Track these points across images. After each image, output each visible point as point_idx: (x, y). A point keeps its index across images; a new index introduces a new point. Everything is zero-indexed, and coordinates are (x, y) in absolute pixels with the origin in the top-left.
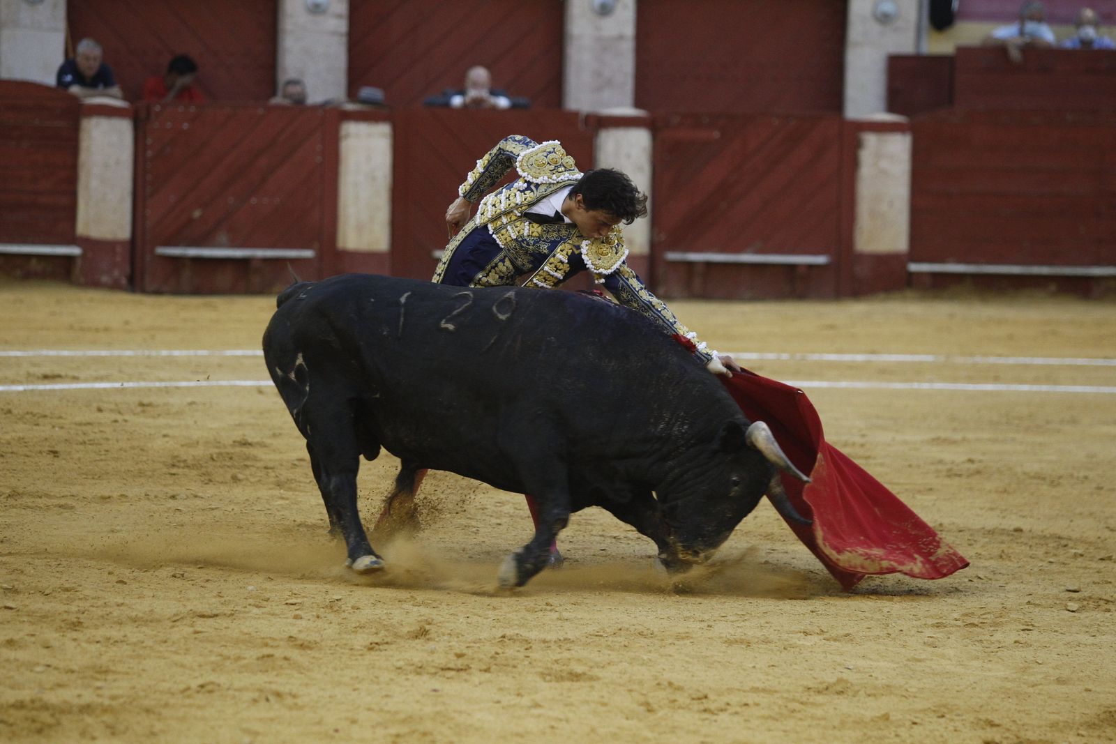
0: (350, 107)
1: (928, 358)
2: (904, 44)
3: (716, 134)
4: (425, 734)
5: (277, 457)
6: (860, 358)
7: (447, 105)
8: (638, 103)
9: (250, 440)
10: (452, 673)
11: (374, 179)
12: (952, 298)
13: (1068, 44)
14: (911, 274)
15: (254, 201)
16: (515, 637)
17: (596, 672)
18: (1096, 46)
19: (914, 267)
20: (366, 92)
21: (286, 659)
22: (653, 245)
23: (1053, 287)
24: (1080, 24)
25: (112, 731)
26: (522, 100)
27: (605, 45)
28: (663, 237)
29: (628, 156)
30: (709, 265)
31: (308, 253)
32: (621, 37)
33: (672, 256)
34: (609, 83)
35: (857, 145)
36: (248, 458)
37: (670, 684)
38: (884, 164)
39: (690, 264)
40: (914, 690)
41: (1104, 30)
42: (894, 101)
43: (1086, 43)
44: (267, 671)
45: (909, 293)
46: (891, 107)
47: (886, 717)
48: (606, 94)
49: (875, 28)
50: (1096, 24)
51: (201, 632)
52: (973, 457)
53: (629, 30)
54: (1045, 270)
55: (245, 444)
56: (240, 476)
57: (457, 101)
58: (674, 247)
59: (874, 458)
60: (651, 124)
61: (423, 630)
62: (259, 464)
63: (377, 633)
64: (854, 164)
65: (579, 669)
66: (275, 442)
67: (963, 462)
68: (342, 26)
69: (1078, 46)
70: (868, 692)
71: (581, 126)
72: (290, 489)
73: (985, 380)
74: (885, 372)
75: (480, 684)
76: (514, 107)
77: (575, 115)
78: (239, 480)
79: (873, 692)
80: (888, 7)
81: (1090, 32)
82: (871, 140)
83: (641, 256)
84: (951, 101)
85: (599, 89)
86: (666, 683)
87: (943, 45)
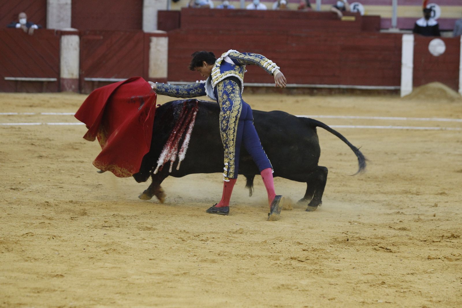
2: (163, 6)
3: (102, 37)
4: (114, 250)
7: (14, 27)
8: (72, 26)
10: (107, 228)
13: (219, 7)
16: (118, 215)
17: (154, 227)
18: (229, 8)
21: (49, 223)
22: (80, 75)
25: (8, 250)
27: (61, 7)
28: (83, 72)
29: (72, 45)
30: (100, 82)
32: (66, 4)
33: (87, 79)
34: (62, 19)
35: (150, 41)
37: (184, 231)
38: (159, 48)
39: (93, 82)
40: (265, 232)
42: (160, 26)
43: (225, 7)
44: (43, 228)
46: (159, 28)
47: (265, 242)
48: (62, 23)
49: (153, 1)
51: (10, 214)
53: (69, 1)
57: (18, 26)
58: (87, 76)
60: (79, 34)
61: (84, 212)
63: (69, 214)
64: (149, 48)
65: (149, 226)
69: (222, 7)
70: (251, 233)
72: (3, 162)
77: (53, 30)
79: (252, 233)
81: (227, 3)
82: (154, 40)
83: (76, 79)
84: (179, 26)
85: (59, 22)
86: (183, 231)
87: (176, 7)
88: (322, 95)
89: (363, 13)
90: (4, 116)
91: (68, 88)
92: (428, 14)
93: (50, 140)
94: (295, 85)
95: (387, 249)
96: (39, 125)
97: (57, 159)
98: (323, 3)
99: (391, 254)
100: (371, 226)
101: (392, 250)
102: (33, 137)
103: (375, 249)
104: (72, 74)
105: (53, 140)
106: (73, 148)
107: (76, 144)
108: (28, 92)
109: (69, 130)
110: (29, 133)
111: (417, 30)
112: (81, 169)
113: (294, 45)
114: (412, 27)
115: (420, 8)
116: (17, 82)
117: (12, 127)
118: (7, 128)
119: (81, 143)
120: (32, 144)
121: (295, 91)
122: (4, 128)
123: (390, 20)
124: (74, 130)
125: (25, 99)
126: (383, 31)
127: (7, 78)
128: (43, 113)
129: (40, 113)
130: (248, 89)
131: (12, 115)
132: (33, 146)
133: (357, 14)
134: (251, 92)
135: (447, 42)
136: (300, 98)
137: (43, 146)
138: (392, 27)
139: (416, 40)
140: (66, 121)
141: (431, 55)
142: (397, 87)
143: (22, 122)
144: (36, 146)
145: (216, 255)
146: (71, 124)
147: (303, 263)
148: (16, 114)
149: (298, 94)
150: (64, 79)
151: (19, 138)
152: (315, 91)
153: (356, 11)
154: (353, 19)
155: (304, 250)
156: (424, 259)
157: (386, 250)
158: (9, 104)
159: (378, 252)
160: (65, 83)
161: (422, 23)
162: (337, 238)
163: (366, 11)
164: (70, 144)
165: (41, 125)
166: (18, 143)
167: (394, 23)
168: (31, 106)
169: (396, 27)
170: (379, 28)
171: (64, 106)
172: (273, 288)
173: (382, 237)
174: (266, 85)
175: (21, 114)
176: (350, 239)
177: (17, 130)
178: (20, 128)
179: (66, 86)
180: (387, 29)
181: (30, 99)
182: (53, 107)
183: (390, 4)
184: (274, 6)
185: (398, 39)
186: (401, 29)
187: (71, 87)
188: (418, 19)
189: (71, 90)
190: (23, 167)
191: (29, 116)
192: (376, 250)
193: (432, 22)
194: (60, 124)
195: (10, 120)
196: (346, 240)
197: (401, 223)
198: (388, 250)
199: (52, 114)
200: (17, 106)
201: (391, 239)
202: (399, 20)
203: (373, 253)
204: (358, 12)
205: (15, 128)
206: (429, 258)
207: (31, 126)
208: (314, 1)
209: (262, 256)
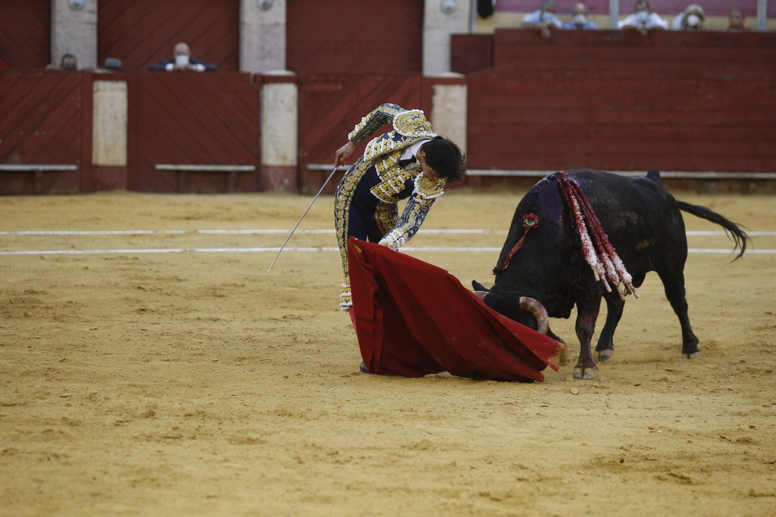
0: (100, 71)
1: (480, 231)
2: (461, 27)
3: (340, 87)
4: (153, 480)
5: (54, 300)
6: (435, 231)
7: (164, 70)
8: (288, 67)
9: (36, 290)
10: (171, 440)
11: (116, 118)
12: (496, 192)
13: (568, 27)
14: (467, 177)
15: (37, 133)
17: (265, 438)
18: (585, 28)
19: (469, 172)
20: (110, 61)
21: (61, 432)
22: (299, 159)
24: (575, 13)
26: (212, 66)
27: (266, 29)
28: (306, 154)
29: (282, 101)
31: (73, 167)
32: (276, 24)
33: (312, 167)
34: (269, 54)
35: (432, 93)
36: (34, 302)
37: (314, 445)
38: (449, 105)
41: (590, 17)
42: (455, 64)
43: (579, 26)
44: (48, 440)
45: (466, 189)
46: (453, 69)
47: (454, 464)
48: (267, 62)
49: (442, 17)
50: (586, 14)
51: (4, 416)
53: (282, 19)
55: (32, 292)
56: (30, 313)
57: (170, 67)
58: (313, 161)
60: (297, 81)
61: (151, 412)
62: (43, 306)
63: (121, 415)
65: (254, 436)
66: (53, 291)
68: (94, 18)
69: (574, 28)
70: (443, 448)
71: (251, 82)
72: (63, 321)
74: (451, 240)
75: (189, 446)
76: (207, 70)
77: (248, 75)
78: (29, 316)
79: (446, 448)
80: (450, 3)
81: (581, 19)
82: (440, 90)
83: (291, 167)
84: (491, 63)
85: (263, 58)
86: (311, 444)
87: (486, 28)
90: (123, 237)
91: (275, 185)
93: (180, 280)
95: (683, 478)
96: (177, 253)
97: (172, 315)
98: (770, 15)
99: (687, 487)
100: (689, 435)
101: (691, 480)
102: (150, 274)
103: (659, 478)
104: (285, 158)
105: (185, 280)
106: (215, 295)
107: (226, 288)
108: (200, 192)
109: (229, 261)
110: (147, 268)
112: (206, 332)
113: (711, 97)
116: (179, 172)
117: (122, 257)
118: (112, 259)
119: (235, 285)
120: (139, 288)
122: (107, 259)
124: (238, 262)
125: (188, 204)
127: (159, 167)
128: (201, 231)
129: (195, 231)
131: (140, 235)
132: (140, 291)
137: (158, 291)
140: (236, 245)
143: (150, 248)
144: (145, 291)
145: (344, 488)
146: (241, 250)
147: (500, 503)
148: (151, 232)
150: (268, 167)
151: (124, 276)
152: (752, 186)
155: (520, 480)
156: (742, 497)
157: (679, 480)
158: (150, 215)
159: (663, 483)
160: (271, 174)
162: (602, 458)
164: (214, 288)
165: (181, 252)
166: (116, 285)
168: (188, 218)
171: (252, 218)
173: (691, 456)
175: (160, 232)
176: (626, 460)
177: (130, 261)
178: (137, 258)
179: (273, 180)
181: (198, 205)
182: (231, 219)
184: (676, 23)
187: (281, 183)
189: (281, 188)
190: (96, 329)
191: (172, 236)
192: (661, 480)
194: (221, 250)
195: (130, 243)
196: (618, 461)
197: (752, 430)
198: (685, 481)
199: (219, 231)
200: (164, 218)
201: (705, 460)
203: (652, 484)
205: (127, 259)
206: (752, 494)
207: (161, 254)
208: (754, 13)
209: (427, 490)
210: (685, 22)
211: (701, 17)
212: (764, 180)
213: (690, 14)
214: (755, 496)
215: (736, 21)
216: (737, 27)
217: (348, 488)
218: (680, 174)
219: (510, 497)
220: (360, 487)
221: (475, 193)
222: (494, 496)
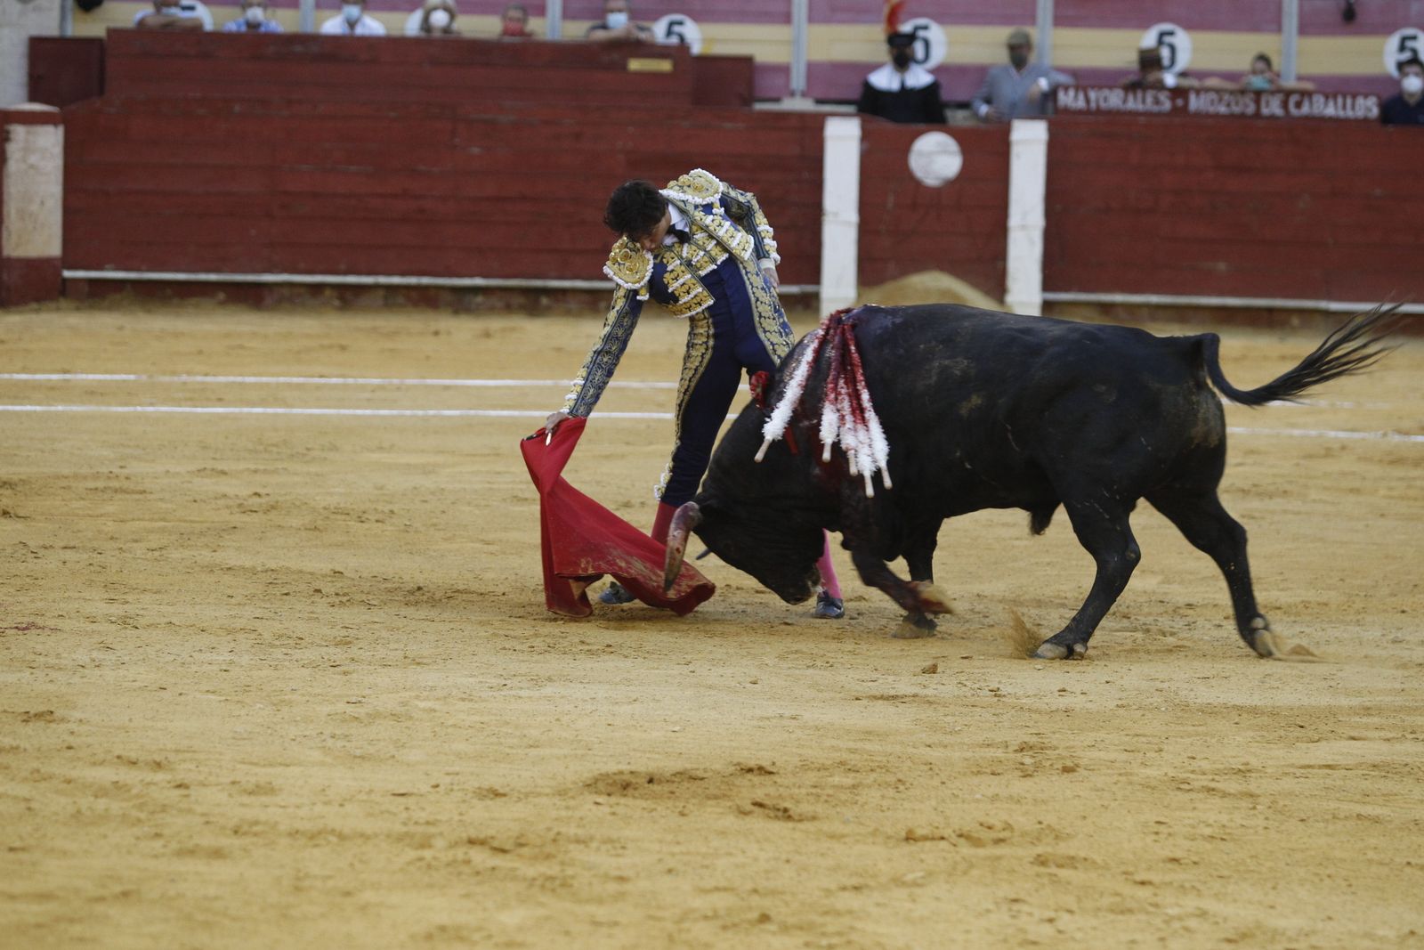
1: (132, 377)
2: (48, 25)
6: (55, 377)
12: (110, 308)
13: (231, 27)
14: (65, 280)
18: (264, 29)
19: (67, 274)
23: (222, 296)
24: (247, 5)
35: (6, 138)
38: (33, 159)
42: (36, 89)
43: (253, 26)
45: (63, 303)
46: (33, 98)
49: (16, 7)
50: (264, 5)
52: (259, 490)
54: (213, 277)
59: (151, 493)
67: (250, 496)
69: (244, 29)
73: (207, 402)
74: (91, 393)
81: (256, 13)
82: (18, 132)
84: (101, 91)
87: (92, 27)
88: (568, 313)
89: (696, 49)
92: (902, 50)
94: (479, 281)
95: (775, 809)
98: (567, 14)
99: (790, 825)
101: (792, 813)
103: (738, 810)
111: (871, 104)
113: (476, 150)
114: (856, 93)
115: (878, 32)
121: (480, 299)
123: (784, 70)
126: (759, 107)
130: (328, 292)
133: (680, 52)
134: (337, 303)
135: (965, 140)
136: (496, 324)
138: (792, 94)
139: (866, 136)
141: (917, 184)
142: (809, 288)
145: (228, 832)
147: (508, 856)
149: (491, 311)
152: (544, 301)
153: (674, 40)
154: (665, 66)
156: (893, 841)
157: (773, 814)
159: (748, 819)
161: (885, 79)
163: (705, 41)
167: (798, 80)
169: (804, 95)
170: (749, 99)
172: (413, 937)
174: (383, 280)
176: (657, 778)
180: (777, 100)
183: (787, 18)
184: (411, 24)
185: (810, 132)
186: (819, 101)
188: (875, 67)
192: (742, 812)
193: (919, 78)
198: (781, 813)
202: (813, 69)
203: (730, 821)
204: (683, 45)
206: (910, 838)
208: (541, 11)
209: (376, 835)
210: (426, 25)
211: (452, 16)
212: (564, 291)
213: (435, 8)
214: (915, 840)
215: (513, 26)
216: (513, 34)
217: (236, 832)
218: (425, 280)
219: (521, 845)
220: (255, 829)
221: (78, 309)
222: (496, 844)
